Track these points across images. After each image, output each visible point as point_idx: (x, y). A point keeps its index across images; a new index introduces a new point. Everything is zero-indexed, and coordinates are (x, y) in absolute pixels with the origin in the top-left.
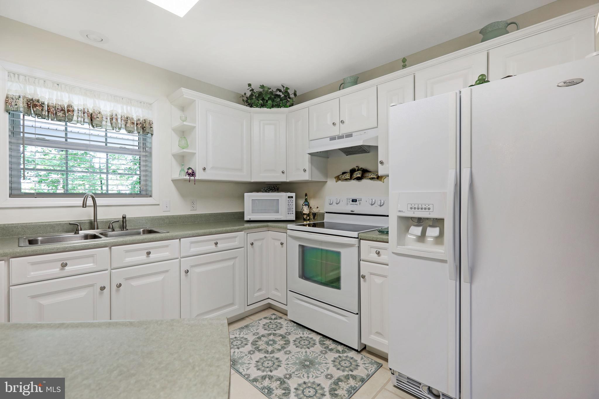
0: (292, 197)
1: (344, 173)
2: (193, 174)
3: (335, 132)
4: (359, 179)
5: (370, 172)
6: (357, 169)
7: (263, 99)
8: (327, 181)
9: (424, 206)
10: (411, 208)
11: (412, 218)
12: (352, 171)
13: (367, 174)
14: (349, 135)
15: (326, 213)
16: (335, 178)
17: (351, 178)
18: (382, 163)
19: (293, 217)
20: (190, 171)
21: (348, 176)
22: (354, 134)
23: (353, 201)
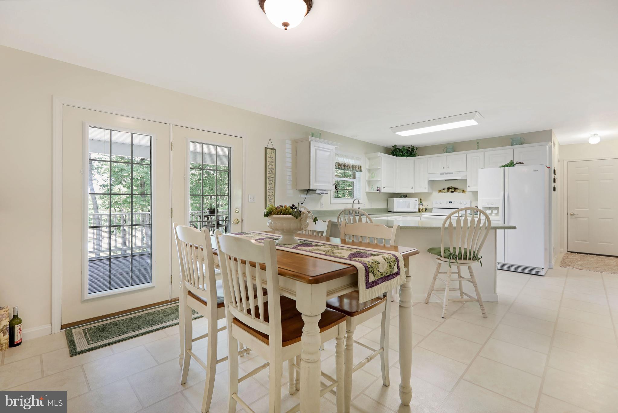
0: (417, 200)
1: (444, 189)
2: (380, 190)
3: (444, 171)
4: (452, 192)
5: (458, 189)
6: (451, 188)
7: (402, 153)
8: (432, 193)
9: (492, 203)
10: (487, 204)
11: (487, 207)
12: (449, 189)
13: (457, 190)
14: (452, 173)
15: (434, 208)
16: (438, 191)
17: (448, 191)
18: (469, 186)
19: (417, 210)
20: (379, 189)
21: (446, 190)
22: (454, 173)
23: (450, 202)
